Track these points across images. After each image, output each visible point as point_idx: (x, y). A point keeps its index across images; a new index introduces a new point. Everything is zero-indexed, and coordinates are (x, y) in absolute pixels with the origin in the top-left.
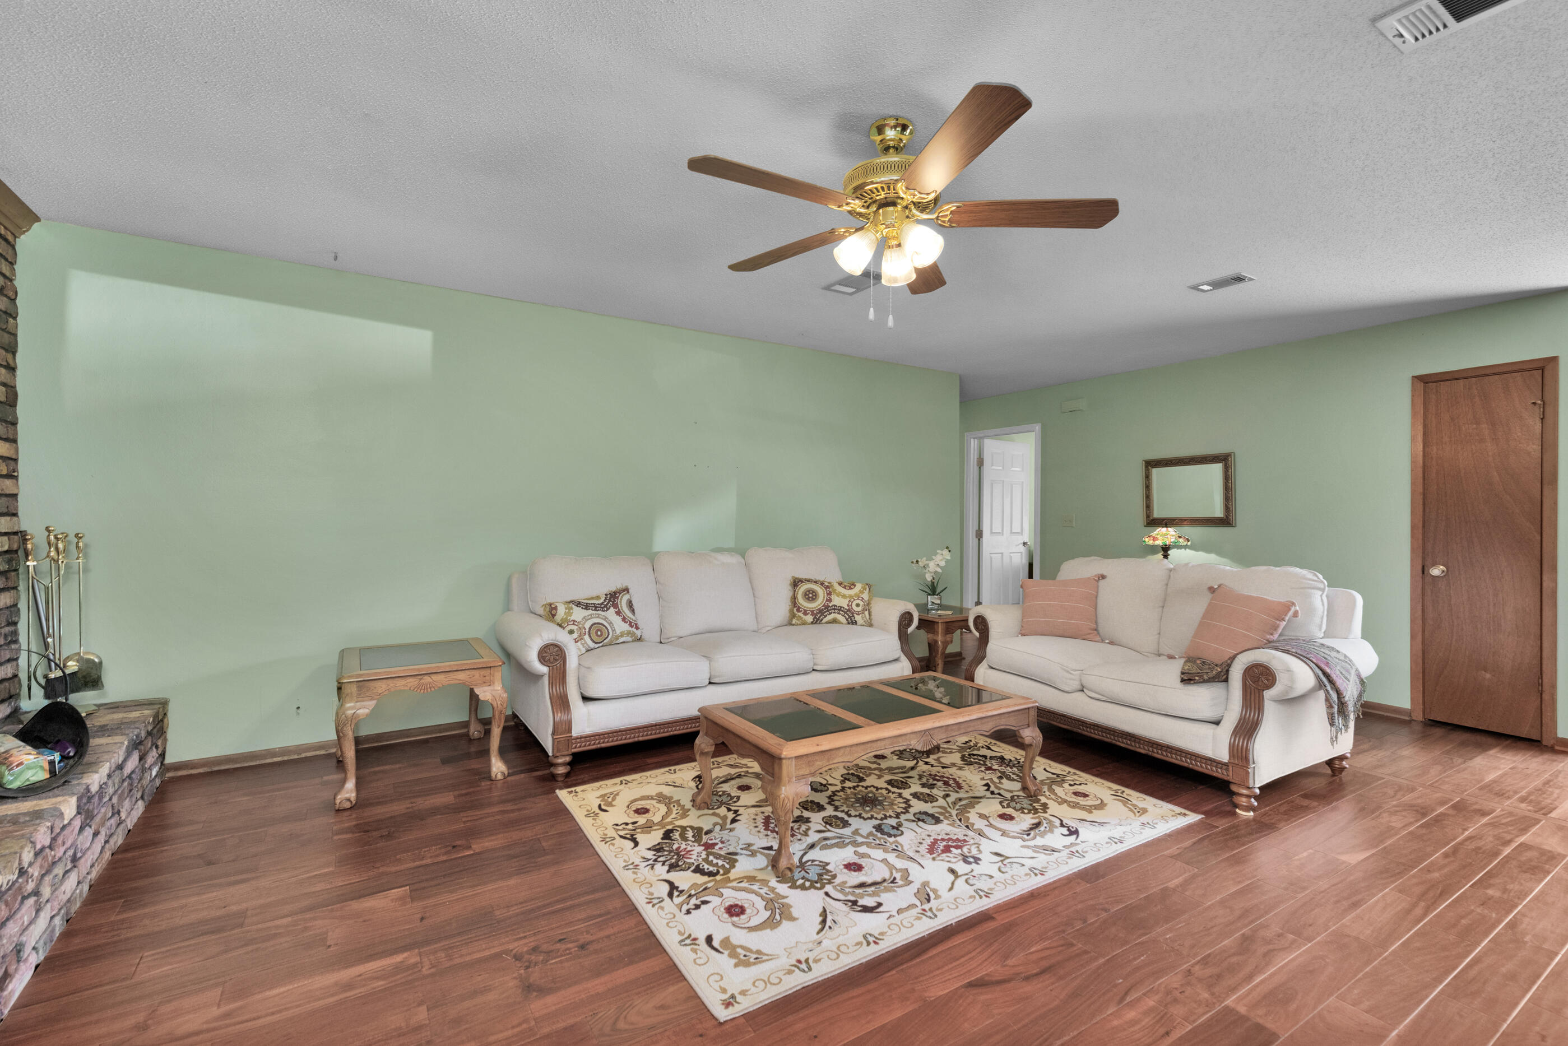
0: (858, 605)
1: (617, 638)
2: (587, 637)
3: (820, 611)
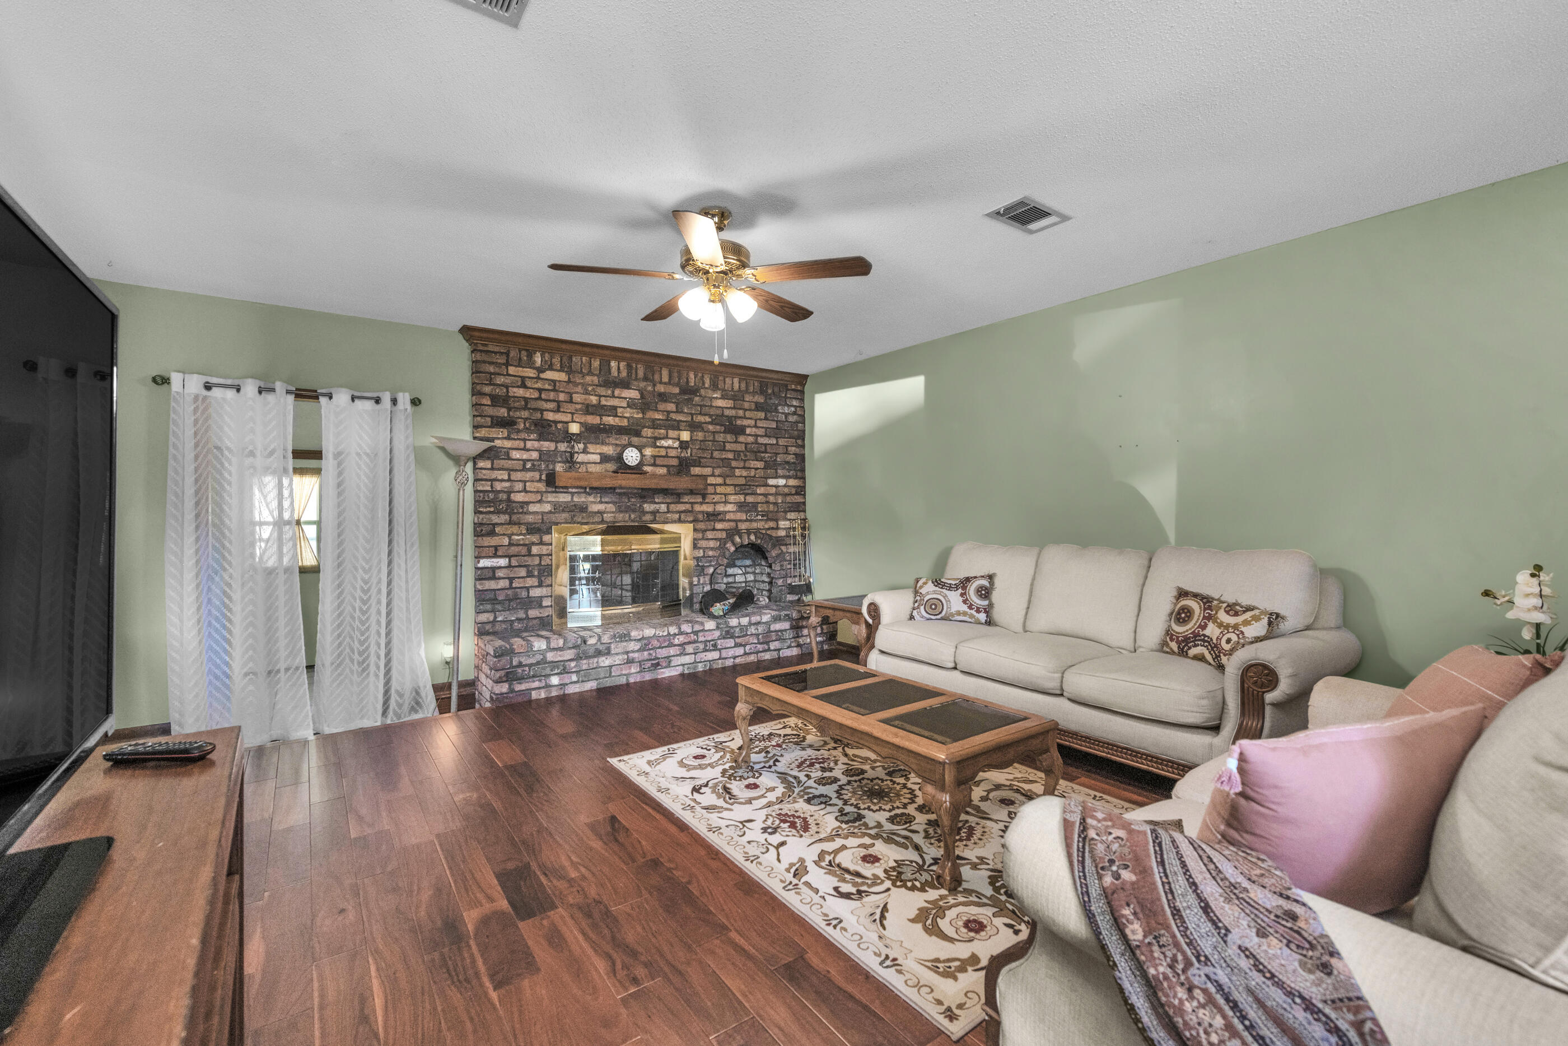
0: (1229, 641)
1: (952, 615)
2: (922, 608)
3: (1186, 640)
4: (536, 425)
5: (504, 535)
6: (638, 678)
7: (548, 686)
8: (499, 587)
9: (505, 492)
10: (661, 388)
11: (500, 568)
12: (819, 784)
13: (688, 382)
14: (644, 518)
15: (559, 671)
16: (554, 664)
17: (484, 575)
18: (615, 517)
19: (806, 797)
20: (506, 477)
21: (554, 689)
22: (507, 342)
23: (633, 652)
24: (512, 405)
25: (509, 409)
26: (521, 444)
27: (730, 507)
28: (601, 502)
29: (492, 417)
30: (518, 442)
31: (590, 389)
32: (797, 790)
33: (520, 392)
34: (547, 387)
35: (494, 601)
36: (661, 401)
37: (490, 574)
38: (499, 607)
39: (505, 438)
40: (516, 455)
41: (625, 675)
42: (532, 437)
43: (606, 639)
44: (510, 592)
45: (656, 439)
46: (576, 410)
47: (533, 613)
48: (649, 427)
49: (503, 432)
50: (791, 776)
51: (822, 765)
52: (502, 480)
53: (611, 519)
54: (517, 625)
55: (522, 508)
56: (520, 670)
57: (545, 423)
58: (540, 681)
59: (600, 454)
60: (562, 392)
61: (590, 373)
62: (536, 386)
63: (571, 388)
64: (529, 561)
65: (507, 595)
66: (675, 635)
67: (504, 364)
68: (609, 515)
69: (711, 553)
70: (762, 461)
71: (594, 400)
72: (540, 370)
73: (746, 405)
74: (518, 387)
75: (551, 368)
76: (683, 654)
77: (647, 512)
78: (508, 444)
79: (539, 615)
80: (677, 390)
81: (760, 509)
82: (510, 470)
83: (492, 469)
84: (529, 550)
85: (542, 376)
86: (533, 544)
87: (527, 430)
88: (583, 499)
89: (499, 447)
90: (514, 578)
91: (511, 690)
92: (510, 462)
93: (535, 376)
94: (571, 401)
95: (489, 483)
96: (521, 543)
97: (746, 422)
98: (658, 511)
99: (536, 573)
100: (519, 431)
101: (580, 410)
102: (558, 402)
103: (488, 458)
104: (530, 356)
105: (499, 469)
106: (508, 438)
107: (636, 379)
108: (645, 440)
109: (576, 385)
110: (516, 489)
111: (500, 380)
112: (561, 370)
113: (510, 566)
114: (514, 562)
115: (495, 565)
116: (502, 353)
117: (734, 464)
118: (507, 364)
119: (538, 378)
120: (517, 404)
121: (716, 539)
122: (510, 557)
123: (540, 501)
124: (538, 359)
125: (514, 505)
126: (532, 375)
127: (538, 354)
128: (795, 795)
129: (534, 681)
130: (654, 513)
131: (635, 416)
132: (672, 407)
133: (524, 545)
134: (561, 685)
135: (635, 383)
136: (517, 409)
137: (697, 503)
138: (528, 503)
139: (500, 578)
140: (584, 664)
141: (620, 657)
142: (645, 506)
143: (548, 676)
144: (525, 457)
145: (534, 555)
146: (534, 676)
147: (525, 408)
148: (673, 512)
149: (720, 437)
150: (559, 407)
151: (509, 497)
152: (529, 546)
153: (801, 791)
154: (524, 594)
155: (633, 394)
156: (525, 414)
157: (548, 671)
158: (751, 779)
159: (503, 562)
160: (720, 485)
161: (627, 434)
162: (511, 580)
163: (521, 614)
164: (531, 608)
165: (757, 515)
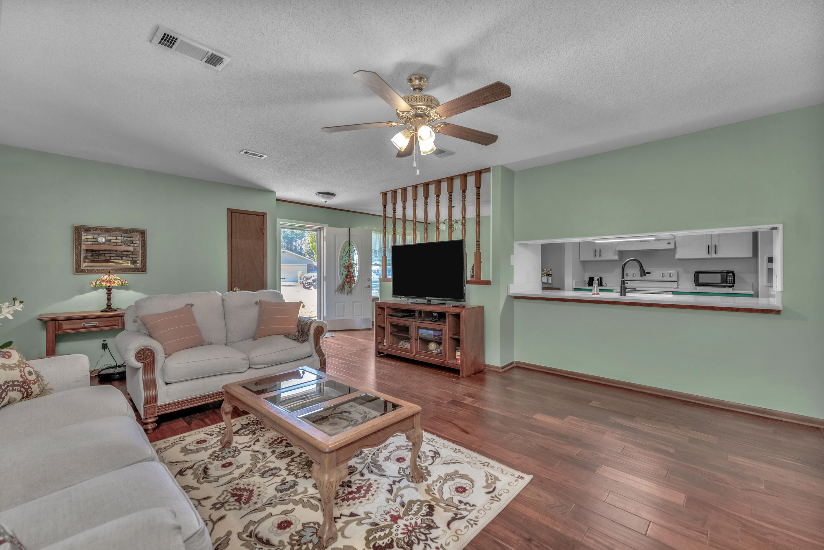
12: (354, 467)
19: (363, 455)
32: (369, 460)
50: (376, 474)
51: (350, 490)
128: (371, 456)
153: (367, 459)
158: (405, 467)
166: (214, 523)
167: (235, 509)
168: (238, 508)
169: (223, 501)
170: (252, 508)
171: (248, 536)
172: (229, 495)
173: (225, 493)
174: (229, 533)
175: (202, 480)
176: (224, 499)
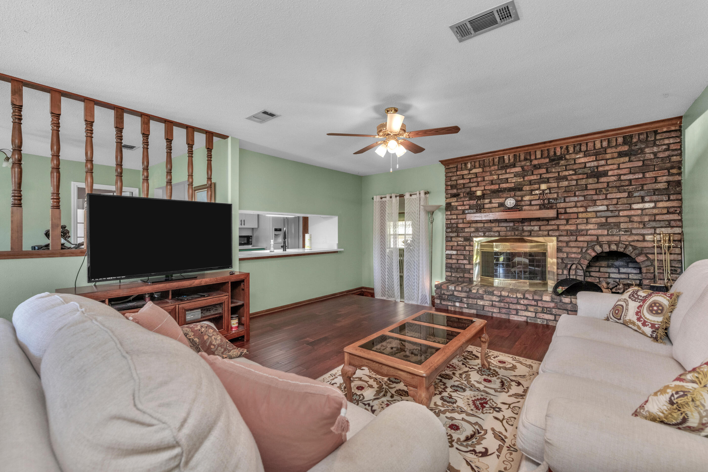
1: (627, 322)
2: (612, 311)
4: (468, 194)
5: (455, 241)
6: (498, 316)
7: (455, 306)
8: (453, 262)
9: (455, 224)
10: (535, 162)
11: (454, 255)
13: (555, 153)
14: (523, 234)
15: (459, 301)
16: (457, 297)
17: (449, 257)
18: (506, 234)
20: (456, 218)
21: (457, 308)
22: (456, 162)
23: (495, 301)
24: (458, 188)
25: (457, 189)
26: (461, 203)
27: (590, 226)
28: (499, 226)
29: (451, 194)
30: (460, 202)
31: (493, 173)
33: (461, 181)
34: (473, 176)
35: (451, 268)
36: (535, 169)
37: (450, 257)
38: (453, 271)
39: (456, 202)
40: (460, 208)
41: (491, 312)
42: (466, 199)
43: (481, 292)
44: (457, 265)
45: (532, 190)
46: (486, 184)
47: (466, 275)
48: (527, 185)
49: (455, 199)
52: (454, 219)
53: (504, 235)
54: (460, 279)
55: (462, 230)
56: (444, 296)
57: (472, 192)
58: (451, 303)
59: (498, 203)
60: (480, 177)
61: (494, 165)
62: (468, 177)
63: (484, 174)
64: (465, 252)
65: (456, 266)
66: (521, 298)
67: (456, 171)
68: (503, 233)
69: (573, 256)
70: (625, 192)
71: (495, 177)
72: (470, 170)
73: (608, 156)
74: (461, 179)
75: (475, 167)
76: (526, 310)
77: (526, 231)
78: (456, 204)
79: (469, 276)
80: (547, 160)
81: (622, 227)
82: (457, 215)
83: (451, 215)
84: (465, 248)
85: (471, 172)
86: (467, 245)
87: (464, 197)
88: (489, 225)
89: (454, 206)
90: (459, 259)
91: (441, 303)
92: (457, 211)
93: (467, 173)
94: (484, 180)
95: (450, 220)
96: (462, 245)
97: (607, 168)
98: (533, 230)
99: (468, 258)
100: (461, 198)
101: (488, 183)
102: (478, 182)
103: (450, 210)
104: (466, 164)
105: (453, 215)
106: (457, 201)
107: (520, 161)
108: (525, 192)
109: (486, 172)
110: (460, 222)
111: (454, 178)
112: (480, 167)
113: (457, 254)
114: (459, 253)
115: (451, 253)
116: (454, 167)
117: (595, 197)
118: (457, 171)
119: (469, 173)
120: (460, 187)
121: (578, 247)
122: (457, 250)
123: (470, 227)
124: (469, 166)
125: (459, 229)
126: (466, 173)
127: (469, 163)
129: (449, 302)
130: (530, 231)
131: (519, 180)
132: (544, 171)
133: (463, 246)
134: (460, 307)
135: (519, 163)
136: (460, 189)
137: (562, 225)
138: (464, 228)
139: (453, 259)
140: (471, 301)
141: (488, 302)
142: (524, 227)
143: (455, 302)
144: (463, 208)
145: (467, 250)
146: (449, 300)
147: (464, 188)
148: (543, 231)
149: (583, 182)
150: (478, 184)
151: (457, 226)
152: (465, 246)
154: (463, 267)
155: (518, 169)
156: (463, 190)
157: (454, 299)
159: (454, 252)
160: (582, 212)
161: (514, 191)
162: (458, 260)
163: (461, 275)
164: (465, 273)
165: (619, 231)
166: (510, 405)
167: (493, 401)
168: (491, 401)
169: (492, 409)
170: (486, 395)
171: (505, 389)
172: (484, 409)
173: (484, 412)
174: (510, 396)
175: (483, 432)
176: (490, 410)
